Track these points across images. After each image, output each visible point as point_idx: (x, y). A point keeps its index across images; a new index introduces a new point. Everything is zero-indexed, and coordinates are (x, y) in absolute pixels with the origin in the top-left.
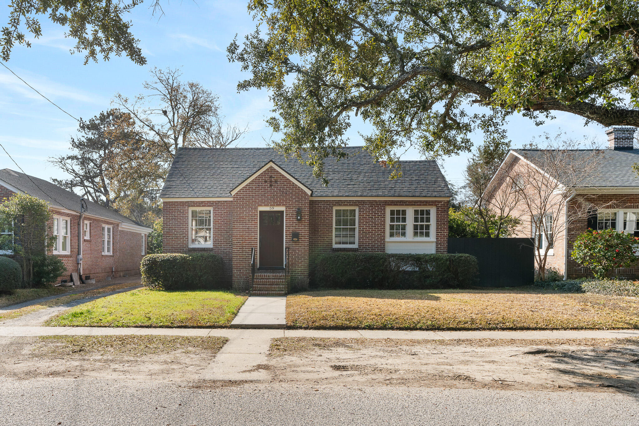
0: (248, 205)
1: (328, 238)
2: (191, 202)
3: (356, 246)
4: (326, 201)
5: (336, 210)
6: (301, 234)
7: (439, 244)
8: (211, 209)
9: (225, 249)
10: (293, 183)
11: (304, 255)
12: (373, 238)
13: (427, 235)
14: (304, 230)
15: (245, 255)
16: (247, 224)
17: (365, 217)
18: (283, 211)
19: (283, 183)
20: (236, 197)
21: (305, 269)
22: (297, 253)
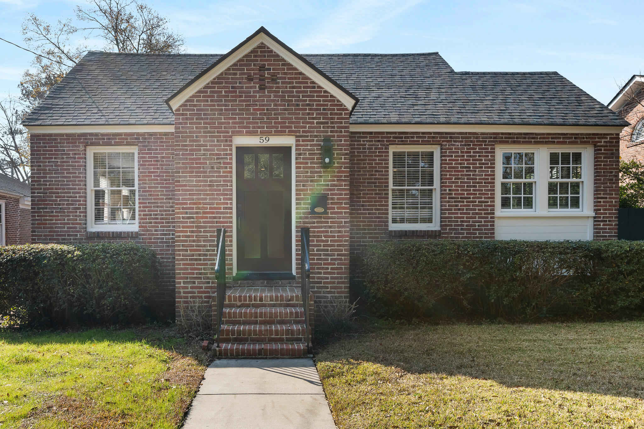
0: (209, 132)
1: (378, 210)
2: (91, 134)
3: (435, 226)
4: (376, 133)
5: (395, 154)
6: (332, 199)
7: (602, 221)
8: (134, 150)
9: (165, 235)
10: (313, 83)
11: (338, 246)
12: (471, 210)
13: (576, 203)
14: (338, 190)
15: (205, 246)
16: (209, 177)
17: (454, 168)
18: (290, 148)
19: (290, 83)
20: (183, 114)
21: (341, 278)
22: (323, 241)
